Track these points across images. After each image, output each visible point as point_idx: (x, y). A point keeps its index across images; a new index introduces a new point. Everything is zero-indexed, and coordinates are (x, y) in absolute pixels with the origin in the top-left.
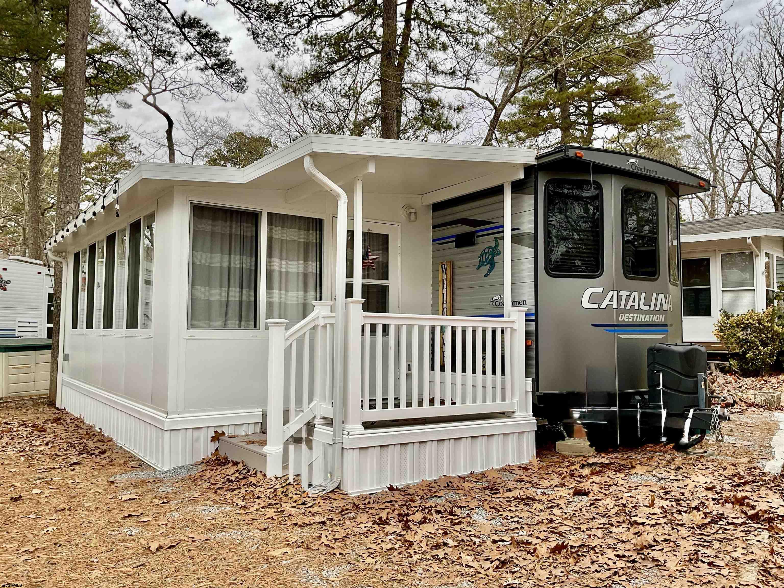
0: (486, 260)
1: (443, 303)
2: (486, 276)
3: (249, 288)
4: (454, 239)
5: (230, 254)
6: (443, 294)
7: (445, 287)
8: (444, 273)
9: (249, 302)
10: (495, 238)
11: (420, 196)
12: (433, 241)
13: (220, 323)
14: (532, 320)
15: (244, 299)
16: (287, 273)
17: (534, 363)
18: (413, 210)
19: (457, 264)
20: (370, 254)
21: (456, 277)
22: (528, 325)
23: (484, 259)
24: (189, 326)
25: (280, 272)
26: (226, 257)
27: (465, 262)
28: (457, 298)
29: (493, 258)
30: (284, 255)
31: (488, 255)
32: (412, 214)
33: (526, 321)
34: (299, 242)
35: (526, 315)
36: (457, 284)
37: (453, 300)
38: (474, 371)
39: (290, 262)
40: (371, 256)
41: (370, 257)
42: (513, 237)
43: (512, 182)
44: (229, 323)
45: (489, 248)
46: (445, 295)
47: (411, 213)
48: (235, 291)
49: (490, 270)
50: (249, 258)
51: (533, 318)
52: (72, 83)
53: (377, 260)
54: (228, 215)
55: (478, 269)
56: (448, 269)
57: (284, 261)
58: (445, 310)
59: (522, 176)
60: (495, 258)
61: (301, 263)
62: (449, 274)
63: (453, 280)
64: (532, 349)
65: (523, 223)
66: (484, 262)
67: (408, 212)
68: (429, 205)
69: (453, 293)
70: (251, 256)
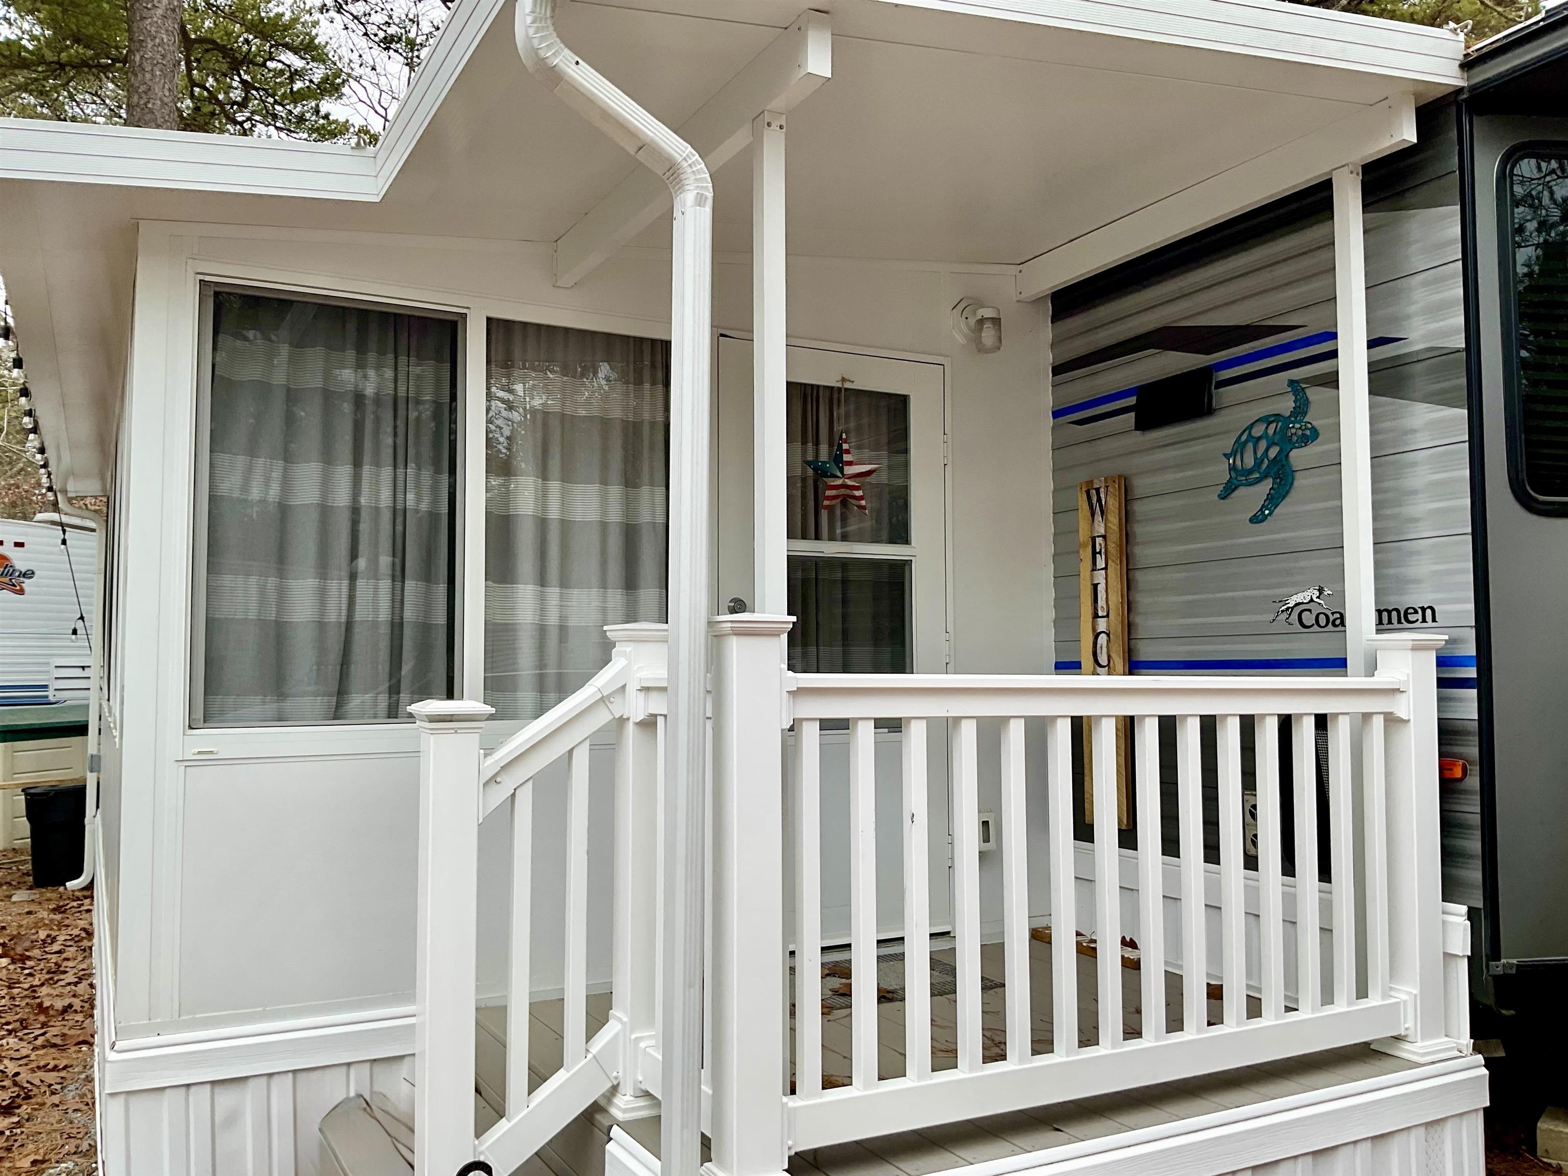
0: (1258, 463)
1: (1096, 616)
2: (1258, 519)
3: (427, 576)
4: (1132, 401)
5: (357, 463)
6: (1095, 587)
7: (1101, 563)
8: (1098, 517)
9: (426, 628)
10: (1292, 383)
11: (1014, 270)
12: (1056, 414)
13: (321, 703)
14: (1463, 683)
15: (409, 614)
16: (566, 525)
17: (1474, 844)
18: (988, 313)
19: (1141, 485)
20: (846, 458)
21: (1140, 530)
22: (1451, 699)
23: (1249, 461)
24: (199, 714)
25: (542, 524)
26: (343, 473)
27: (1171, 476)
28: (1143, 600)
29: (1283, 456)
30: (555, 465)
31: (1263, 445)
32: (988, 325)
33: (1442, 683)
34: (605, 423)
35: (1442, 662)
36: (1144, 553)
37: (1130, 606)
38: (1212, 853)
39: (578, 488)
40: (850, 463)
41: (849, 470)
42: (1374, 369)
43: (1365, 167)
44: (356, 701)
45: (1268, 420)
46: (1101, 588)
47: (982, 321)
48: (376, 589)
49: (1274, 500)
50: (426, 475)
51: (1471, 673)
52: (143, 88)
53: (871, 479)
54: (351, 326)
55: (1224, 496)
56: (1113, 504)
57: (555, 486)
58: (1102, 639)
59: (1410, 135)
60: (1294, 454)
61: (615, 491)
62: (1113, 519)
63: (1127, 538)
64: (1465, 792)
65: (1408, 317)
66: (1251, 471)
67: (972, 321)
68: (1039, 300)
69: (1129, 585)
70: (438, 471)
